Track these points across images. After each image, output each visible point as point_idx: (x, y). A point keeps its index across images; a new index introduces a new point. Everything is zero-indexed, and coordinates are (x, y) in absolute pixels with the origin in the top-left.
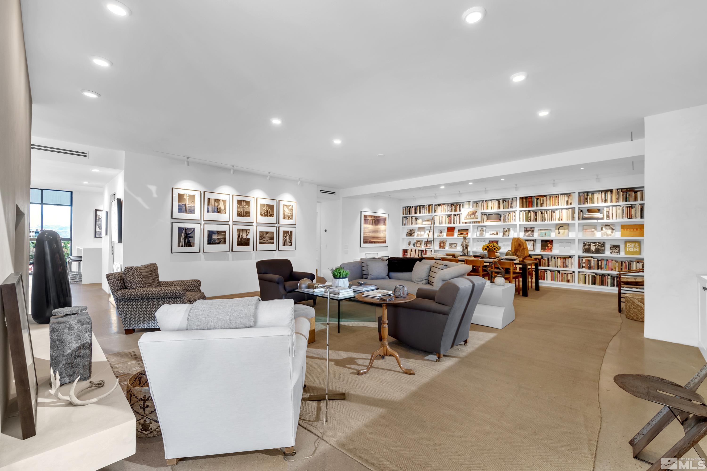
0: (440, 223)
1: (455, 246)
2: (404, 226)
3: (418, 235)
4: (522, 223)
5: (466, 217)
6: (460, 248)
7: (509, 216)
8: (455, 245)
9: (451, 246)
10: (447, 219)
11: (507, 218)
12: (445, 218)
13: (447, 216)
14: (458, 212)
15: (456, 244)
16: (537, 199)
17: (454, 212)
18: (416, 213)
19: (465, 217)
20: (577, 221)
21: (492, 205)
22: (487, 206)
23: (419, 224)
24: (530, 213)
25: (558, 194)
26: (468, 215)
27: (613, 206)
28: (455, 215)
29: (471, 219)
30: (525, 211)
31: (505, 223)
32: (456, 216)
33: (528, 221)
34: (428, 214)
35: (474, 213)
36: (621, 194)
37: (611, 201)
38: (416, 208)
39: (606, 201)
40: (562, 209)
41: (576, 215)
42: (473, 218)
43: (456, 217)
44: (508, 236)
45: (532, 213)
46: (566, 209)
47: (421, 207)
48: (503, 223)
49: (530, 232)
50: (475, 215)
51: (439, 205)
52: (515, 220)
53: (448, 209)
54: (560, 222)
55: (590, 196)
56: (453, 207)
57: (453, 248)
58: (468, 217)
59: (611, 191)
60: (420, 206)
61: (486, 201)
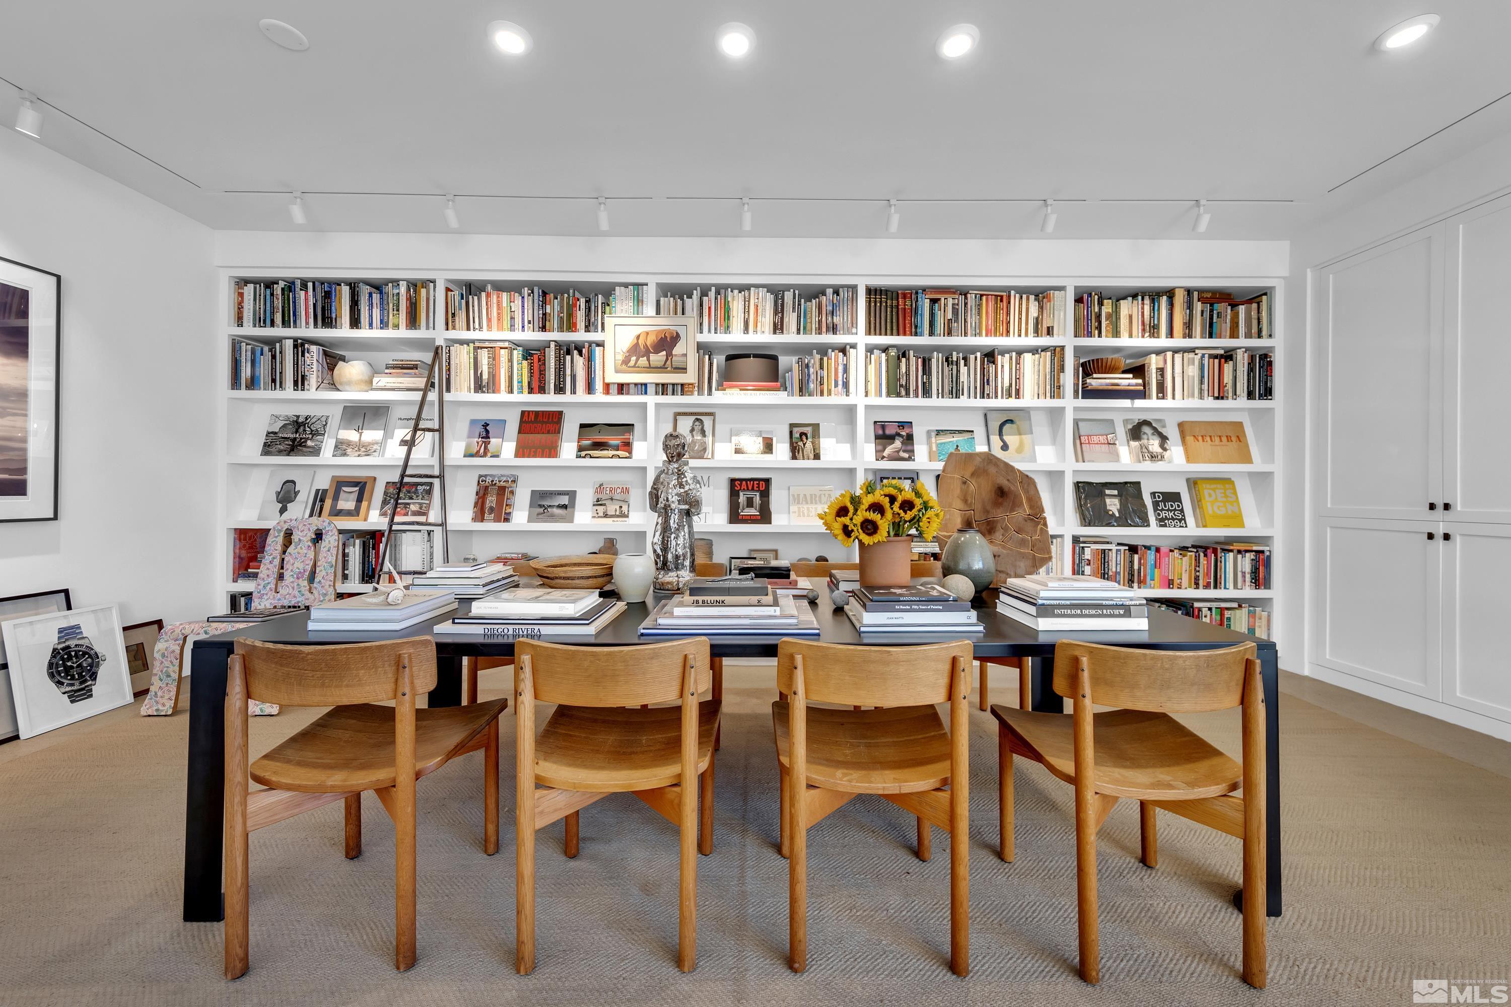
0: (479, 387)
1: (565, 507)
2: (243, 393)
3: (341, 448)
4: (874, 400)
5: (626, 361)
6: (589, 514)
7: (822, 368)
8: (565, 500)
9: (540, 506)
10: (521, 369)
11: (813, 377)
12: (511, 360)
13: (517, 354)
14: (580, 336)
15: (572, 495)
16: (934, 301)
17: (561, 329)
18: (327, 319)
19: (620, 357)
20: (1070, 403)
21: (746, 310)
22: (727, 316)
23: (349, 383)
24: (904, 360)
25: (1008, 290)
26: (634, 350)
27: (1175, 351)
28: (565, 349)
29: (651, 369)
30: (885, 349)
31: (806, 400)
32: (568, 352)
33: (899, 395)
34: (404, 333)
35: (667, 342)
36: (1198, 306)
37: (1171, 334)
38: (327, 295)
39: (1153, 330)
40: (1020, 352)
41: (1068, 379)
42: (662, 369)
43: (568, 358)
44: (817, 457)
45: (913, 360)
46: (1034, 351)
47: (365, 290)
48: (797, 400)
49: (898, 443)
50: (669, 355)
51: (472, 289)
52: (846, 385)
53: (528, 316)
54: (1012, 403)
55: (1107, 308)
56: (554, 308)
57: (553, 518)
58: (634, 358)
59: (1170, 293)
60: (353, 286)
61: (721, 289)
